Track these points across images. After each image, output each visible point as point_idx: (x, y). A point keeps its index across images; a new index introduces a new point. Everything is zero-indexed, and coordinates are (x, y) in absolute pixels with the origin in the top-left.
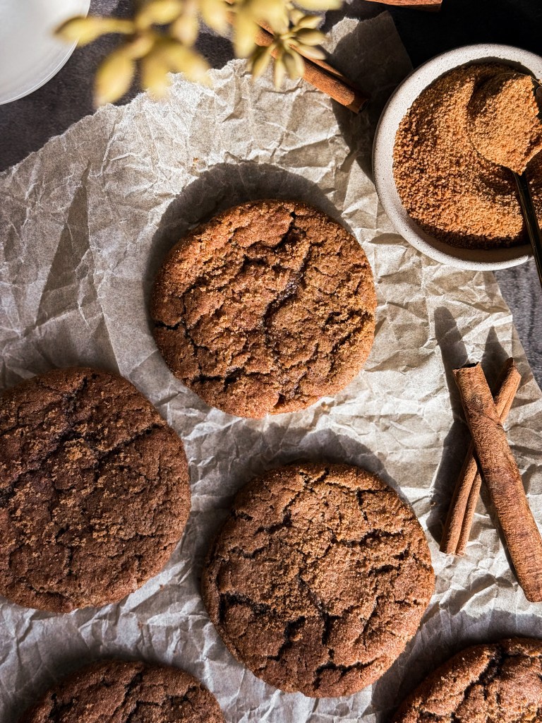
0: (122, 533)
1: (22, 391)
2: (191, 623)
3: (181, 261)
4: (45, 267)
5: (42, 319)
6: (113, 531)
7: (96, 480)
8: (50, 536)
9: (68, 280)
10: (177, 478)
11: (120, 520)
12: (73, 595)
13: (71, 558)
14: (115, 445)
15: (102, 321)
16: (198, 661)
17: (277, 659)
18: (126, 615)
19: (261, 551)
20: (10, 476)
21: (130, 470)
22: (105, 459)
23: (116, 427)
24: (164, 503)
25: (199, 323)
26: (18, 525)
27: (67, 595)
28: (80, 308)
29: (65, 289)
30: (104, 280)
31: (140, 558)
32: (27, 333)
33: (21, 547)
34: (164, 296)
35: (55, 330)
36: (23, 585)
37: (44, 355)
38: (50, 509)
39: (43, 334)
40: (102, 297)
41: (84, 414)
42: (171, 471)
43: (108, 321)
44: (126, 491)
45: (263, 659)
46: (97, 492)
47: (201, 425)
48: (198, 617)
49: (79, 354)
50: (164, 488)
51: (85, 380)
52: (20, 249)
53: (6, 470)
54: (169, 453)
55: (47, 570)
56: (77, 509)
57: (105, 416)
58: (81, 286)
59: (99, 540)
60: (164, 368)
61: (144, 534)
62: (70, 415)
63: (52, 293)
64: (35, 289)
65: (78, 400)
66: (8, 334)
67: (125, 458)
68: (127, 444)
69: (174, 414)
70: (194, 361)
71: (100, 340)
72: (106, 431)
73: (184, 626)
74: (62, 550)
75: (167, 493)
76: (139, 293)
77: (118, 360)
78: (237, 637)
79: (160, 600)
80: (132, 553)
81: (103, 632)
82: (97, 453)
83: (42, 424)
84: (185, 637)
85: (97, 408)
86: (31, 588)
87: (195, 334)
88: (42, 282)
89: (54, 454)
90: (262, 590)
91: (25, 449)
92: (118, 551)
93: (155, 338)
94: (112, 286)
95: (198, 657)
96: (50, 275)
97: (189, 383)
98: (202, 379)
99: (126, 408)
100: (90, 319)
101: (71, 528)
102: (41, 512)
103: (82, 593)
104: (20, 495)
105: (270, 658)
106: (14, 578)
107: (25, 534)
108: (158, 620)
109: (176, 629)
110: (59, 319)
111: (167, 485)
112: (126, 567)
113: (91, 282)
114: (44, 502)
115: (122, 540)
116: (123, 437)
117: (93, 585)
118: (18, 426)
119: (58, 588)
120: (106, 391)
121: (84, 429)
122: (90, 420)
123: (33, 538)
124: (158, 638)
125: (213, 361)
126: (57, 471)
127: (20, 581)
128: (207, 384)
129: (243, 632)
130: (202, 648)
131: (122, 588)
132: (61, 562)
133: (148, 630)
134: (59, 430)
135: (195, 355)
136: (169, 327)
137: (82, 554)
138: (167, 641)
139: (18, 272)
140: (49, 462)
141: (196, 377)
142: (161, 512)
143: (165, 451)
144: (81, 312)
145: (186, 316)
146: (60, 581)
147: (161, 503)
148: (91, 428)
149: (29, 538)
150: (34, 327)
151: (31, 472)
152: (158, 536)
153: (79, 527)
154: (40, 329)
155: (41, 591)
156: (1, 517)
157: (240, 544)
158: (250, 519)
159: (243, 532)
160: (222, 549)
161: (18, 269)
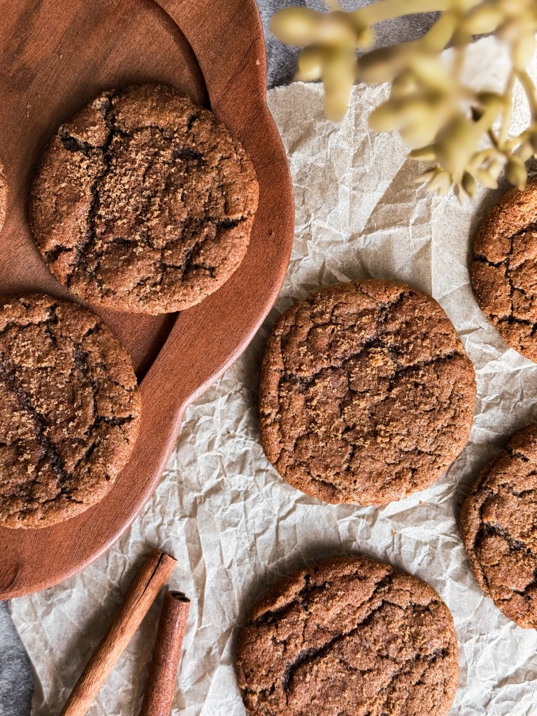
0: (403, 444)
1: (342, 292)
2: (440, 543)
3: (520, 204)
4: (386, 181)
5: (370, 230)
6: (396, 440)
7: (390, 390)
8: (337, 430)
9: (405, 198)
10: (466, 406)
11: (404, 432)
12: (345, 489)
13: (352, 455)
14: (416, 362)
15: (428, 245)
16: (440, 578)
17: (522, 594)
18: (383, 520)
19: (529, 492)
20: (315, 367)
21: (424, 388)
22: (401, 373)
23: (422, 346)
24: (449, 426)
25: (521, 267)
26: (312, 413)
27: (340, 487)
28: (410, 226)
29: (400, 206)
30: (440, 206)
31: (414, 471)
32: (353, 239)
33: (309, 434)
34: (494, 234)
35: (379, 243)
36: (303, 469)
37: (362, 263)
38: (342, 407)
39: (366, 243)
40: (434, 220)
41: (392, 327)
42: (462, 398)
43: (434, 244)
44: (417, 407)
45: (509, 591)
46: (389, 401)
47: (494, 362)
48: (449, 539)
49: (397, 270)
50: (452, 412)
51: (402, 295)
52: (369, 158)
53: (312, 361)
54: (465, 381)
55: (329, 460)
56: (367, 412)
57: (413, 333)
58: (418, 206)
59: (382, 446)
60: (471, 301)
61: (424, 450)
62: (379, 324)
63: (386, 207)
65: (390, 312)
66: (335, 235)
67: (423, 375)
68: (427, 364)
69: (471, 346)
70: (508, 301)
71: (420, 261)
72: (411, 347)
73: (433, 543)
74: (346, 446)
75: (453, 418)
76: (466, 226)
77: (433, 283)
78: (489, 565)
79: (416, 514)
80: (407, 465)
81: (359, 530)
82: (396, 365)
83: (353, 326)
84: (433, 554)
85: (407, 323)
86: (309, 473)
87: (516, 276)
88: (379, 195)
89: (356, 357)
90: (522, 528)
91: (332, 346)
92: (395, 459)
93: (470, 273)
94: (445, 212)
95: (441, 575)
96: (388, 189)
97: (496, 320)
98: (511, 320)
99: (435, 330)
100: (417, 240)
101: (358, 428)
102: (333, 408)
103: (354, 490)
104: (320, 386)
105: (517, 592)
106: (296, 461)
107: (316, 423)
108: (412, 533)
109: (426, 544)
110: (387, 232)
111: (455, 410)
112: (399, 476)
113: (428, 205)
114: (337, 398)
115: (401, 450)
116: (425, 356)
117: (367, 484)
118: (330, 323)
119: (335, 479)
120: (420, 310)
121: (390, 340)
122: (397, 333)
123: (323, 429)
124: (407, 548)
125: (527, 305)
126: (356, 373)
127: (300, 464)
128: (516, 325)
129: (497, 562)
130: (447, 567)
131: (391, 493)
132: (342, 456)
133: (400, 539)
134: (369, 335)
135: (511, 295)
136: (491, 264)
137: (363, 454)
138: (415, 553)
139: (360, 180)
140: (352, 363)
141: (505, 316)
142: (444, 434)
143: (461, 378)
144: (411, 231)
145: (511, 257)
146: (338, 474)
147: (446, 425)
148: (396, 341)
149: (319, 428)
150: (360, 235)
151: (333, 368)
152: (435, 456)
153: (366, 429)
154: (365, 238)
155: (317, 478)
156: (299, 402)
157: (512, 481)
158: (526, 460)
159: (518, 471)
160: (492, 482)
161: (361, 177)
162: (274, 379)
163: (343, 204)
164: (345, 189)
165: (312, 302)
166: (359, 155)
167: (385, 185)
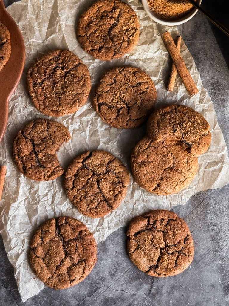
0: (73, 93)
1: (43, 56)
2: (94, 119)
3: (84, 17)
4: (47, 23)
5: (47, 38)
6: (70, 92)
7: (65, 79)
8: (53, 95)
9: (53, 25)
10: (87, 77)
11: (72, 89)
12: (61, 110)
13: (59, 100)
14: (69, 69)
15: (63, 36)
16: (96, 129)
17: (116, 119)
18: (76, 118)
19: (108, 90)
20: (41, 78)
21: (74, 76)
22: (67, 73)
23: (69, 64)
24: (84, 84)
25: (90, 34)
26: (45, 92)
27: (59, 110)
28: (57, 33)
29: (53, 28)
30: (63, 25)
31: (78, 99)
32: (43, 42)
33: (46, 98)
34: (80, 28)
35: (51, 41)
36: (47, 108)
37: (48, 48)
38: (53, 88)
39: (47, 42)
40: (63, 29)
41: (60, 61)
42: (85, 75)
43: (65, 36)
44: (73, 81)
45: (112, 119)
46: (65, 82)
47: (93, 64)
48: (96, 117)
49: (58, 47)
50: (84, 80)
51: (60, 52)
52: (40, 18)
53: (40, 77)
54: (84, 70)
55: (53, 103)
56: (60, 87)
57: (66, 61)
58: (57, 27)
59: (67, 95)
60: (81, 49)
61: (79, 93)
62: (56, 62)
63: (49, 30)
64: (45, 29)
65: (58, 58)
66: (38, 43)
67: (72, 72)
68: (72, 69)
69: (85, 61)
70: (90, 45)
71: (63, 42)
72: (67, 65)
73: (92, 120)
74: (57, 98)
75: (84, 81)
76: (73, 29)
77: (68, 47)
78: (104, 114)
79: (85, 113)
80: (76, 98)
81: (70, 123)
82: (65, 72)
83: (49, 65)
84: (92, 123)
85: (64, 59)
86: (49, 109)
87: (90, 37)
88: (46, 27)
89: (53, 73)
90: (110, 101)
91: (45, 72)
92: (72, 98)
93: (78, 41)
94: (66, 26)
96: (48, 25)
97: (89, 52)
98: (92, 50)
99: (71, 58)
100: (60, 36)
101: (59, 92)
102: (50, 89)
103: (63, 109)
104: (45, 84)
105: (114, 119)
106: (44, 107)
107: (47, 94)
108: (85, 119)
109: (90, 121)
110: (52, 37)
111: (84, 79)
112: (75, 102)
113: (60, 25)
114: (51, 86)
115: (73, 95)
116: (71, 67)
117: (66, 107)
118: (43, 65)
119: (57, 109)
120: (66, 54)
121: (60, 65)
122: (62, 63)
123: (49, 95)
124: (85, 124)
125: (95, 44)
126: (54, 77)
127: (46, 107)
128: (94, 51)
129: (105, 112)
130: (97, 125)
131: (74, 108)
132: (57, 101)
133: (82, 122)
134: (54, 66)
135: (90, 43)
136: (82, 36)
137: (62, 99)
138: (87, 124)
139: (40, 25)
140: (52, 75)
141: (91, 50)
142: (83, 86)
143: (83, 70)
144: (58, 34)
145: (87, 32)
146: (57, 107)
147: (83, 84)
148: (62, 65)
149: (48, 95)
150: (45, 40)
151: (47, 78)
152: (83, 94)
153: (61, 92)
154: (47, 41)
155: (52, 110)
156: (40, 90)
157: (103, 89)
158: (105, 82)
159: (103, 86)
160: (98, 91)
161: (39, 24)
162: (31, 85)
163: (37, 33)
164: (36, 28)
165: (36, 62)
166: (37, 18)
167: (47, 24)
